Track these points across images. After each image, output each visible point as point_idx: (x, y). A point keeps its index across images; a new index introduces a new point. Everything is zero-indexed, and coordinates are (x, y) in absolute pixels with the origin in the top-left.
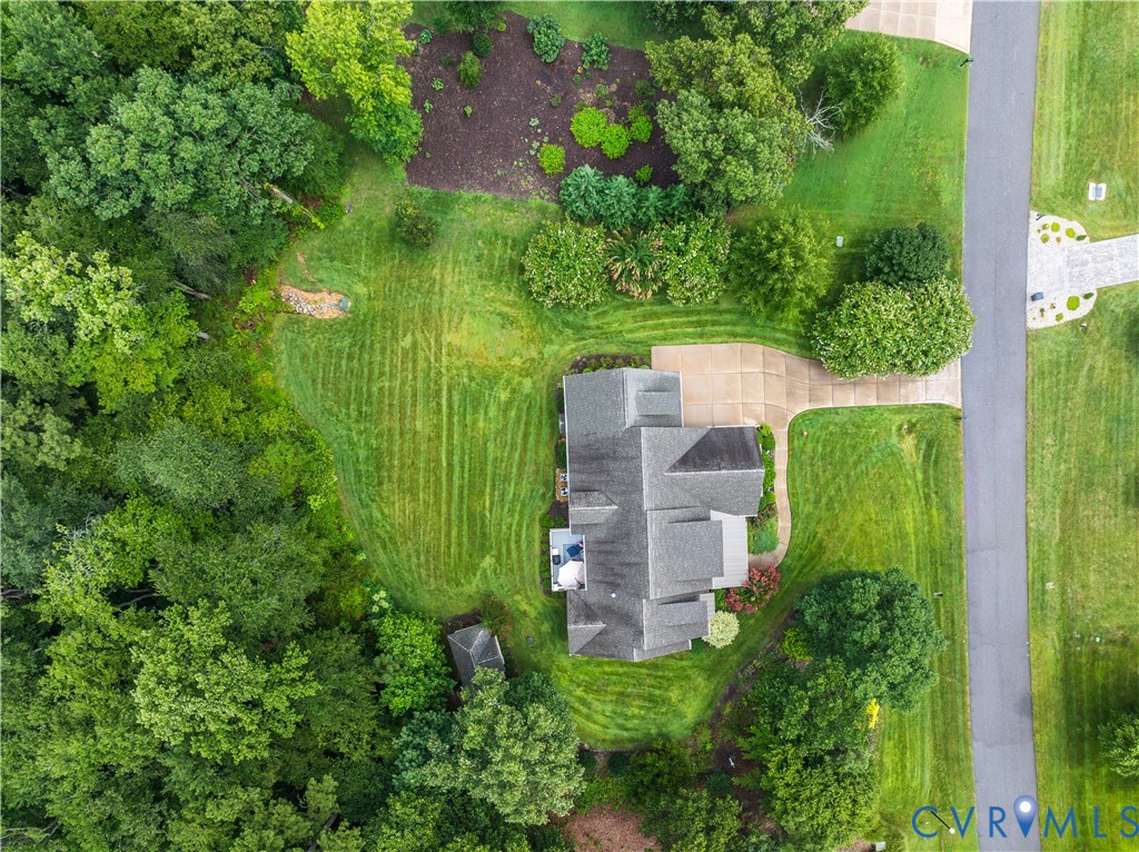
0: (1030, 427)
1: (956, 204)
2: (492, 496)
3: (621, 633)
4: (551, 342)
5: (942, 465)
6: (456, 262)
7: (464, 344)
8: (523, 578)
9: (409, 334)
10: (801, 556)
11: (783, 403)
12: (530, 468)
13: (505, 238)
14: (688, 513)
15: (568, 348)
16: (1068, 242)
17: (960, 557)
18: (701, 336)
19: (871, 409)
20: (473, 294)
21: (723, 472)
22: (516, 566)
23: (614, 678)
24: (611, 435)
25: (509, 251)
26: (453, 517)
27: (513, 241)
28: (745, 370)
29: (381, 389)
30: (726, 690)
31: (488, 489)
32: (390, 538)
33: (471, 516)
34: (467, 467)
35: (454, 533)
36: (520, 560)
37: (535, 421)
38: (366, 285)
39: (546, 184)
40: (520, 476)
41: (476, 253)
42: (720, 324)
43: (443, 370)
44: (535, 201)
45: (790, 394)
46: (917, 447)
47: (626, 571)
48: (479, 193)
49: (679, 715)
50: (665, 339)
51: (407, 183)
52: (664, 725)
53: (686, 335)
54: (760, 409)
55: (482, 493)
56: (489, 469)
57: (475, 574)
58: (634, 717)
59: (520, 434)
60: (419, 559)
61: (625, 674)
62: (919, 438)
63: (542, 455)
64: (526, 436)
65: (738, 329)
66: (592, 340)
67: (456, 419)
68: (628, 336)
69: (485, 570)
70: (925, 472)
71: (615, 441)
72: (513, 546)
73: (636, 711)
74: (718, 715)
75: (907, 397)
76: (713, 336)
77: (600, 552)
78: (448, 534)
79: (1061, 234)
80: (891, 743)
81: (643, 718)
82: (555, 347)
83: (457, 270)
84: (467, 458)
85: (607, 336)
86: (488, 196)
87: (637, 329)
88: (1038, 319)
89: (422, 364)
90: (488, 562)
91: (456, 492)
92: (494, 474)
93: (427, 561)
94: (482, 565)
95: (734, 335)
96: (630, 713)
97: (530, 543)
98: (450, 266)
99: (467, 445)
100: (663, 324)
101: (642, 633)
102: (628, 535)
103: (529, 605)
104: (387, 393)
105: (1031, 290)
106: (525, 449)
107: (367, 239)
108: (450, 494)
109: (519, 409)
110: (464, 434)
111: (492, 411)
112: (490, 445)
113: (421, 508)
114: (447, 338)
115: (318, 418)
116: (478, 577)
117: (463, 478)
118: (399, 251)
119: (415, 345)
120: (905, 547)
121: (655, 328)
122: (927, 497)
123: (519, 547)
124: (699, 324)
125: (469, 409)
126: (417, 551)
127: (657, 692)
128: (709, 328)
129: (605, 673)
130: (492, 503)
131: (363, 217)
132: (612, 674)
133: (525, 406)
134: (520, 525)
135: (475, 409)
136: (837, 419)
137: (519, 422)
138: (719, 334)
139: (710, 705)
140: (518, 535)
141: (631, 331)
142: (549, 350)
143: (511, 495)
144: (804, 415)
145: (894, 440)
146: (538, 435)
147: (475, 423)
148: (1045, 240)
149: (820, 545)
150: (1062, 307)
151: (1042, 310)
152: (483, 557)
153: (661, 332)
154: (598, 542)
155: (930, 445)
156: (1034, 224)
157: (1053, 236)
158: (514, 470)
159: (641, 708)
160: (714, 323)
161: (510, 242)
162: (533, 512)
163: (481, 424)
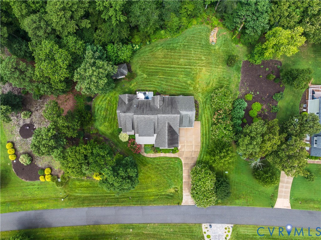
0: (176, 224)
1: (235, 204)
2: (163, 78)
3: (125, 108)
4: (202, 95)
5: (166, 199)
6: (223, 72)
7: (202, 73)
8: (140, 85)
9: (205, 59)
10: (143, 160)
11: (184, 156)
12: (169, 88)
13: (229, 85)
14: (156, 127)
15: (201, 99)
16: (225, 235)
17: (140, 204)
18: (203, 135)
19: (182, 180)
20: (215, 75)
21: (167, 137)
22: (144, 83)
23: (112, 108)
24: (178, 107)
25: (226, 85)
26: (157, 68)
27: (228, 87)
28: (193, 146)
29: (191, 51)
30: (107, 138)
31: (164, 77)
32: (152, 51)
33: (158, 72)
34: (170, 72)
35: (153, 67)
36: (145, 84)
37: (182, 90)
38: (218, 49)
39: (242, 95)
40: (168, 85)
41: (226, 77)
42: (206, 140)
43: (196, 67)
44: (238, 93)
45: (187, 158)
46: (171, 193)
47: (142, 110)
48: (240, 78)
49: (101, 125)
50: (202, 125)
51: (243, 60)
52: (98, 121)
53: (203, 130)
54: (183, 150)
55: (163, 75)
56: (170, 77)
57: (142, 72)
58: (101, 113)
59: (179, 86)
60: (147, 58)
61: (113, 111)
62: (173, 193)
63: (173, 91)
64: (178, 87)
65: (204, 145)
66: (202, 106)
67: (183, 69)
68: (203, 115)
69: (143, 75)
70: (164, 195)
71: (176, 108)
72: (149, 83)
73: (102, 113)
74: (100, 136)
75: (185, 190)
76: (203, 138)
77: (147, 103)
78: (153, 66)
79: (227, 233)
80: (89, 184)
81: (100, 115)
82: (201, 96)
83: (221, 72)
84: (173, 72)
85: (203, 110)
86: (240, 81)
87: (205, 118)
88: (205, 227)
89: (198, 62)
90: (145, 76)
91: (164, 69)
92: (168, 79)
93: (146, 60)
94: (144, 74)
95: (203, 143)
96: (102, 111)
97: (150, 87)
98: (222, 70)
99: (176, 72)
100: (206, 125)
101: (125, 113)
102: (151, 110)
103: (133, 85)
104: (190, 52)
105: (213, 225)
106: (174, 87)
107: (229, 50)
108: (164, 67)
109: (185, 86)
110: (179, 72)
111: (185, 79)
112: (176, 78)
113: (160, 59)
114: (204, 68)
115: (184, 35)
116: (141, 73)
117: (168, 71)
118: (226, 57)
119: (202, 60)
120: (144, 189)
121: (205, 122)
122: (157, 195)
123: (149, 84)
124: (206, 134)
125: (185, 73)
126: (149, 58)
127: (107, 119)
128: (205, 137)
129: (113, 105)
130: (161, 78)
131: (235, 49)
132: (113, 107)
133: (186, 87)
134: (154, 85)
135: (185, 75)
136: (180, 171)
137: (182, 86)
138: (203, 139)
139: (103, 133)
140: (152, 84)
141: (204, 116)
142: (200, 95)
143: (162, 83)
144: (181, 161)
145: (173, 186)
146: (178, 91)
147: (182, 74)
148: (226, 229)
149: (145, 165)
150: (208, 233)
151: (207, 228)
152: (146, 75)
153: (204, 124)
154: (149, 103)
155: (171, 196)
156: (230, 226)
157: (227, 231)
158: (169, 84)
159: (103, 115)
160: (206, 138)
161: (228, 86)
162: (158, 88)
163: (181, 76)
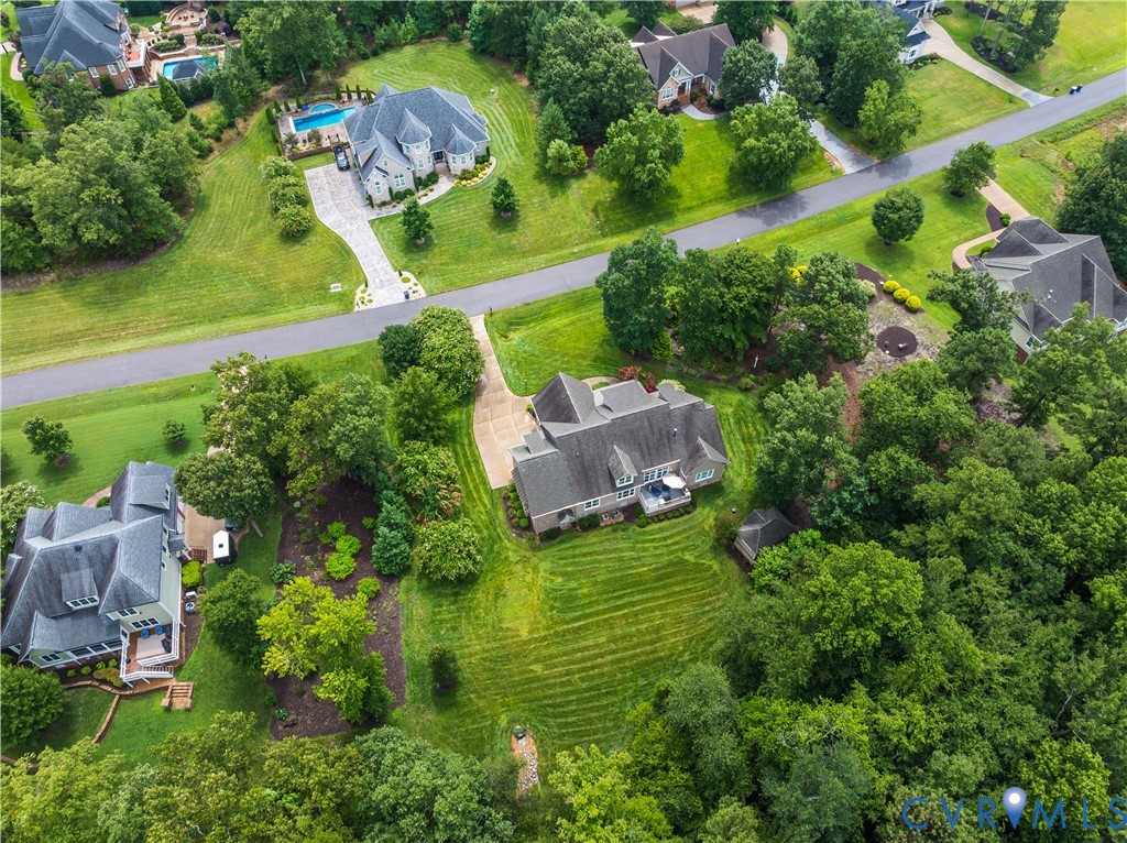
2: (637, 567)
3: (699, 422)
4: (506, 558)
5: (522, 315)
6: (461, 647)
7: (525, 621)
8: (691, 528)
9: (531, 668)
10: (606, 369)
11: (509, 404)
12: (607, 546)
13: (434, 614)
15: (508, 545)
17: (575, 292)
18: (476, 462)
19: (498, 357)
20: (485, 626)
21: (568, 393)
22: (683, 536)
23: (735, 449)
24: (566, 463)
25: (445, 608)
26: (665, 592)
27: (435, 607)
28: (493, 430)
29: (582, 680)
30: (712, 382)
31: (634, 571)
32: (702, 639)
33: (659, 579)
34: (622, 592)
35: (677, 589)
36: (679, 533)
37: (570, 552)
38: (498, 715)
39: (387, 592)
40: (616, 550)
41: (451, 632)
42: (465, 453)
43: (552, 632)
44: (402, 597)
45: (502, 401)
46: (514, 331)
47: (656, 429)
48: (402, 642)
49: (741, 404)
50: (485, 482)
51: (405, 706)
52: (752, 410)
53: (478, 470)
54: (517, 415)
55: (640, 574)
56: (618, 574)
57: (703, 564)
58: (755, 429)
59: (584, 559)
60: (709, 611)
61: (729, 443)
62: (508, 330)
63: (594, 540)
64: (585, 555)
65: (466, 441)
66: (498, 530)
67: (587, 611)
68: (489, 506)
69: (696, 557)
70: (529, 323)
72: (669, 542)
73: (751, 429)
74: (729, 381)
75: (485, 341)
76: (475, 455)
77: (650, 454)
78: (680, 593)
81: (754, 424)
82: (510, 553)
83: (469, 643)
84: (616, 594)
85: (492, 521)
86: (403, 636)
87: (482, 502)
89: (553, 650)
90: (689, 557)
91: (645, 596)
92: (620, 570)
93: (708, 603)
94: (693, 561)
95: (471, 443)
96: (754, 433)
97: (661, 530)
98: (466, 651)
99: (605, 597)
100: (474, 487)
101: (693, 405)
102: (631, 432)
103: (706, 516)
104: (584, 674)
106: (595, 553)
107: (459, 727)
108: (648, 600)
109: (565, 565)
110: (597, 602)
111: (573, 584)
112: (599, 579)
113: (668, 620)
114: (524, 634)
115: (623, 731)
116: (704, 561)
117: (632, 593)
118: (461, 696)
119: (537, 661)
120: (579, 320)
121: (478, 491)
122: (544, 318)
123: (669, 537)
124: (468, 465)
125: (577, 603)
126: (703, 613)
127: (732, 420)
128: (470, 459)
129: (734, 454)
130: (643, 566)
131: (440, 738)
132: (733, 451)
133: (561, 562)
134: (653, 541)
135: (576, 598)
136: (510, 372)
137: (575, 563)
139: (726, 388)
140: (660, 540)
141: (485, 505)
142: (513, 557)
143: (633, 553)
144: (513, 391)
145: (514, 342)
146: (580, 546)
147: (585, 596)
149: (595, 360)
152: (687, 561)
153: (481, 487)
154: (643, 457)
155: (511, 324)
158: (613, 556)
159: (747, 427)
160: (465, 456)
161: (436, 610)
162: (639, 534)
163: (585, 591)
